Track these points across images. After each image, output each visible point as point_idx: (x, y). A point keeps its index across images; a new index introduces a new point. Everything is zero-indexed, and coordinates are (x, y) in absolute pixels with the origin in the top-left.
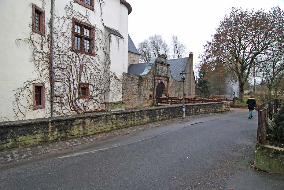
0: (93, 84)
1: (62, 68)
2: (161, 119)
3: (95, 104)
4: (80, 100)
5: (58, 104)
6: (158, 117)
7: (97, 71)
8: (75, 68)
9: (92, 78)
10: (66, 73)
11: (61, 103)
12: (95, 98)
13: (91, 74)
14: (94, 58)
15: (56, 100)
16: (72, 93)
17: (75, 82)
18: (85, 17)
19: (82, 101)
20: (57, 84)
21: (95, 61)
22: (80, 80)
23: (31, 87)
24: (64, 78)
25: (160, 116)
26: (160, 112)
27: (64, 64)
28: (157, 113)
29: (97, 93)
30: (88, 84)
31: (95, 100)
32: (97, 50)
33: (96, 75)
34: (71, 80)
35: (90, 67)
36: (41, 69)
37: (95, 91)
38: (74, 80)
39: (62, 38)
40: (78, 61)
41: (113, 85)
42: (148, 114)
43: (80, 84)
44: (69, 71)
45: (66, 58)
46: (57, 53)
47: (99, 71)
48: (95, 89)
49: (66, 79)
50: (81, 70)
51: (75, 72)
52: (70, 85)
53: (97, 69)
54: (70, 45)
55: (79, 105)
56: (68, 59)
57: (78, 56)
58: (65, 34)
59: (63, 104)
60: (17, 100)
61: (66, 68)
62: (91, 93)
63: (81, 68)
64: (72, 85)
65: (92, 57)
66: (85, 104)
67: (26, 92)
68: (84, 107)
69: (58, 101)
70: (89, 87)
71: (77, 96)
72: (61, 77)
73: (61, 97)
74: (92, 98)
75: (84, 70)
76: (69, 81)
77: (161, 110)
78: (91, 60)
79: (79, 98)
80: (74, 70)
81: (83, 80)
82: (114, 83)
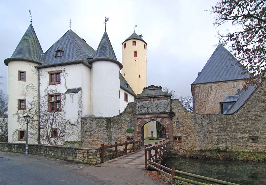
0: (60, 129)
1: (43, 122)
2: (16, 151)
3: (62, 141)
4: (53, 138)
5: (42, 140)
6: (13, 149)
7: (63, 120)
8: (49, 121)
9: (59, 125)
10: (45, 124)
11: (43, 139)
12: (61, 138)
13: (59, 123)
14: (61, 112)
15: (41, 138)
16: (48, 134)
17: (50, 128)
18: (55, 90)
19: (53, 139)
20: (42, 130)
21: (61, 114)
22: (52, 127)
23: (18, 132)
24: (44, 127)
25: (15, 149)
26: (15, 146)
27: (44, 119)
28: (13, 147)
29: (63, 134)
30: (56, 129)
31: (62, 139)
32: (63, 107)
33: (62, 123)
34: (48, 127)
35: (58, 118)
36: (23, 124)
37: (62, 133)
38: (49, 127)
39: (44, 106)
40: (51, 116)
41: (68, 129)
42: (7, 146)
43: (52, 129)
44: (46, 122)
45: (45, 116)
46: (41, 115)
47: (64, 120)
48: (61, 132)
49: (45, 127)
50: (53, 121)
51: (50, 123)
52: (47, 130)
53: (63, 119)
54: (47, 109)
55: (52, 141)
56: (46, 116)
57: (51, 114)
58: (45, 104)
59: (44, 140)
60: (13, 137)
61: (45, 121)
62: (59, 134)
63: (53, 120)
64: (48, 130)
65: (59, 112)
66: (56, 141)
67: (16, 134)
68: (55, 143)
69: (42, 138)
70: (58, 131)
71: (51, 136)
72: (43, 126)
73: (43, 136)
74: (60, 138)
75: (54, 121)
76: (47, 128)
77: (16, 146)
78: (59, 114)
79: (52, 137)
80: (49, 122)
81: (54, 127)
82: (69, 128)
